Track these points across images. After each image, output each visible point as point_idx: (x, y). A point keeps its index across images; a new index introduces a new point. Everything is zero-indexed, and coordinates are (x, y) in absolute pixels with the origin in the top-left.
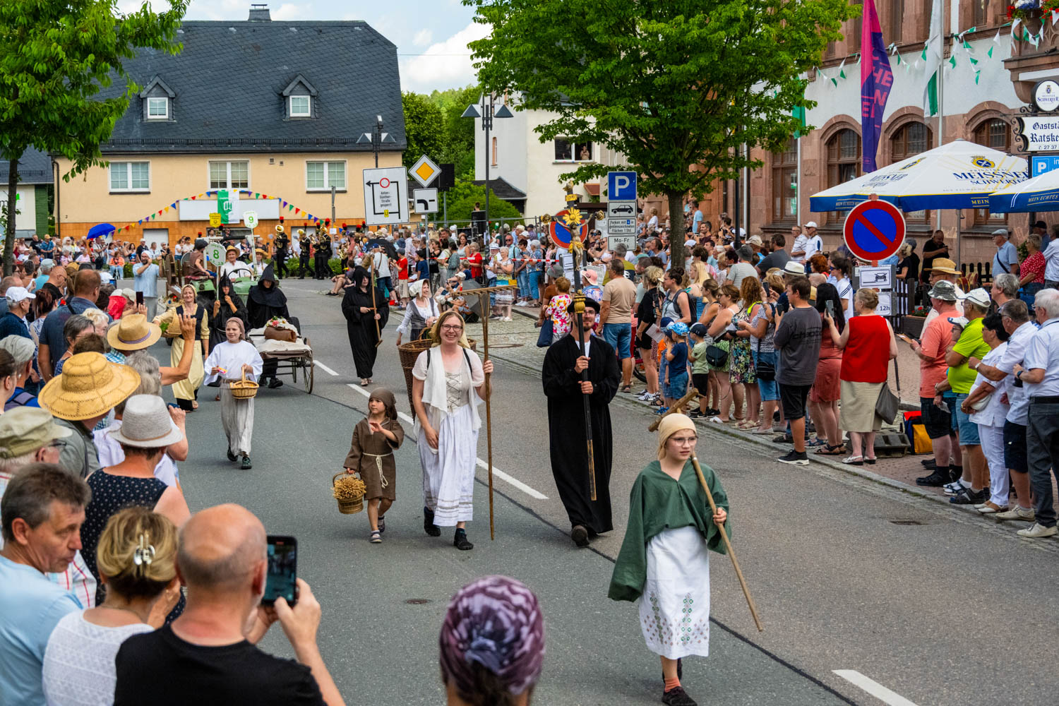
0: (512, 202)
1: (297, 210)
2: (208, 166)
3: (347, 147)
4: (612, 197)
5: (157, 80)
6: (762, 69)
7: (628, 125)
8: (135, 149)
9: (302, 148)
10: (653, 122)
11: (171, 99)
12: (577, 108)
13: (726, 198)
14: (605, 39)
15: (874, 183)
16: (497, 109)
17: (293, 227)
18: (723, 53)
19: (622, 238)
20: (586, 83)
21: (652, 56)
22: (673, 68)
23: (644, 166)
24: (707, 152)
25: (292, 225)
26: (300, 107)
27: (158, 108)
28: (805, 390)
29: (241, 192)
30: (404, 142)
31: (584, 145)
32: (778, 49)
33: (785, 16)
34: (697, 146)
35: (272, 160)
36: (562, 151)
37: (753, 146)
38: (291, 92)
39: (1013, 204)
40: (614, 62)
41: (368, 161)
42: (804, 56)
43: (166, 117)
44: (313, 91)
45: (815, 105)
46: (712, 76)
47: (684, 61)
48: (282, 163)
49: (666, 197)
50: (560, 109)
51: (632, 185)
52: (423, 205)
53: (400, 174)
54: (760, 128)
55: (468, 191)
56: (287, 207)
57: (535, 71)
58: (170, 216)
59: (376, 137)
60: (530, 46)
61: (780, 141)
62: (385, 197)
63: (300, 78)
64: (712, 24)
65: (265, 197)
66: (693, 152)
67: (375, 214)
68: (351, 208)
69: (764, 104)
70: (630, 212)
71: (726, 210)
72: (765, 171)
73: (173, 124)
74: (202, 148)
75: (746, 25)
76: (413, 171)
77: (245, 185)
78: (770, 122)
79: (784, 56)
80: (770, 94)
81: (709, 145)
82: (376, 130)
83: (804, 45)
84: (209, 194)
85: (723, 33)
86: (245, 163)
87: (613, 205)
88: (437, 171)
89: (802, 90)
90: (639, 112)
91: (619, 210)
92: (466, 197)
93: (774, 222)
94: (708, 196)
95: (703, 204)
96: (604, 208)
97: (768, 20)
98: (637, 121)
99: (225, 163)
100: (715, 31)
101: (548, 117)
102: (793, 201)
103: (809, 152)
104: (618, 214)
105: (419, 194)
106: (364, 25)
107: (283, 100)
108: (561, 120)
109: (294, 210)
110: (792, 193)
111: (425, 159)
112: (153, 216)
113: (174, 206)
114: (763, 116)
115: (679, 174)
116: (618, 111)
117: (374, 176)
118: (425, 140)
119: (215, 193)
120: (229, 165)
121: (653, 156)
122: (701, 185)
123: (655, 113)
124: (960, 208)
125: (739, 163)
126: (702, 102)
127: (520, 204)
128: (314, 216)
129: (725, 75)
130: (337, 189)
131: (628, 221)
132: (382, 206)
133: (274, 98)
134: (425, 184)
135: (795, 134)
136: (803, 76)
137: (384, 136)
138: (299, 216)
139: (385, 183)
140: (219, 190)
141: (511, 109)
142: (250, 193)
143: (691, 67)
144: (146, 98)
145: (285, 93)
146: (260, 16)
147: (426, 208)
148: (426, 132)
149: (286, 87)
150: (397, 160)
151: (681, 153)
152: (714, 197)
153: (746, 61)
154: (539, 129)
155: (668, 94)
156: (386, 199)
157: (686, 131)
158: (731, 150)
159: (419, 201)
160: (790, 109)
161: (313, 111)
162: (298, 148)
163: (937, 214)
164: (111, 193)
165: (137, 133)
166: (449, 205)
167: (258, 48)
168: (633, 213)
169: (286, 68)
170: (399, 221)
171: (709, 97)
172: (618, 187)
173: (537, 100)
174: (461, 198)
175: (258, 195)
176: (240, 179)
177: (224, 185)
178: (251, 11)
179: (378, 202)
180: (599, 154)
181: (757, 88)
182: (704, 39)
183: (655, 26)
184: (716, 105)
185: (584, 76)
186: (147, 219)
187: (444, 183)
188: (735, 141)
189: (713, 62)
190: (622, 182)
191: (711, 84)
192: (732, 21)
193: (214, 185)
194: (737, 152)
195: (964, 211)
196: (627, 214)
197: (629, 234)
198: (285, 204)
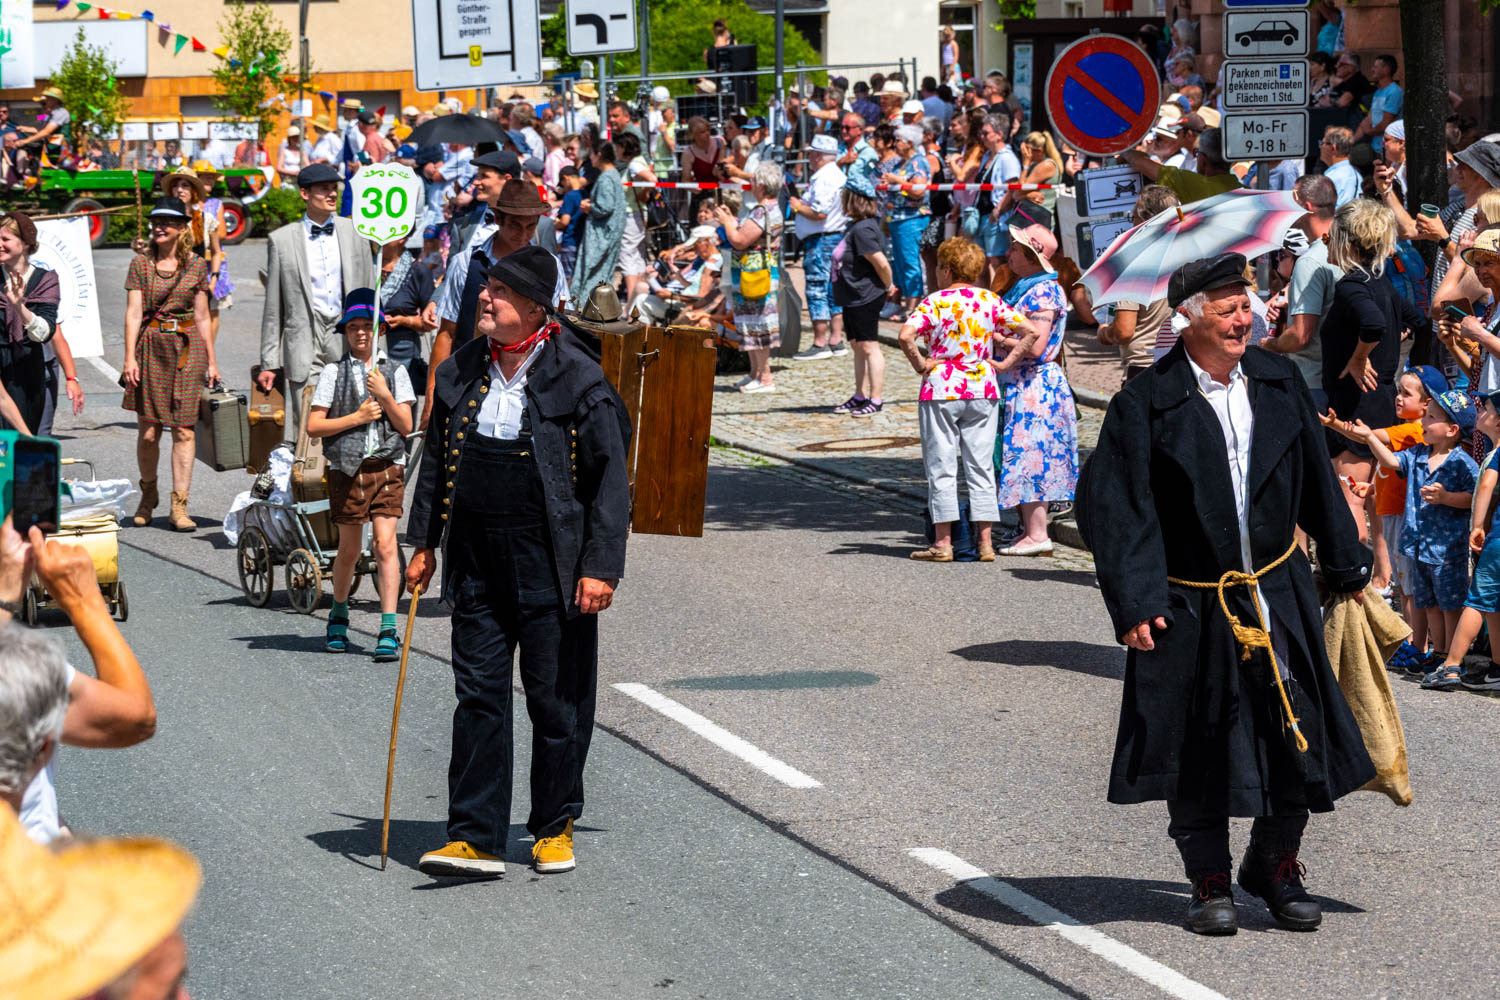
0: (801, 19)
1: (198, 49)
17: (184, 99)
19: (1267, 121)
25: (183, 91)
52: (591, 30)
56: (172, 41)
62: (473, 7)
65: (104, 16)
67: (442, 57)
70: (1289, 42)
87: (1241, 22)
91: (1257, 35)
104: (1254, 47)
109: (189, 46)
127: (809, 27)
131: (1285, 68)
132: (463, 33)
138: (205, 66)
147: (602, 38)
156: (474, 15)
159: (582, 19)
168: (1299, 46)
170: (512, 77)
175: (84, 8)
179: (452, 23)
196: (1278, 46)
197: (1286, 107)
198: (164, 35)
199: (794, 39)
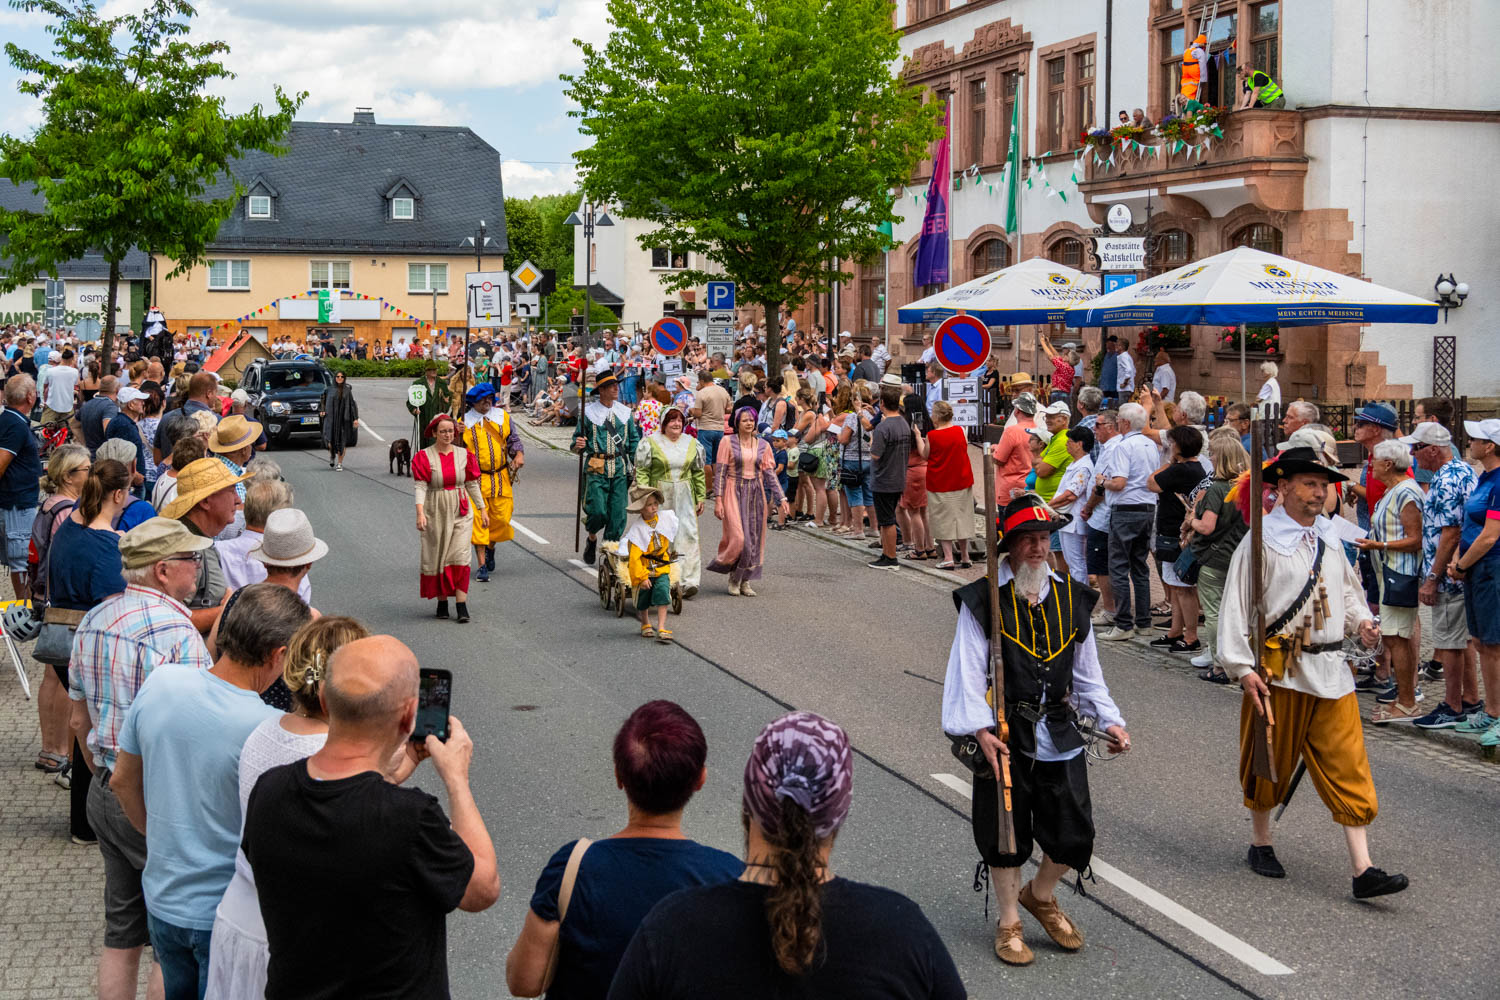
0: (610, 307)
1: (399, 311)
2: (310, 265)
3: (448, 250)
4: (711, 306)
5: (260, 179)
6: (854, 186)
7: (728, 238)
8: (235, 247)
9: (405, 250)
10: (750, 235)
11: (274, 199)
12: (678, 219)
13: (817, 308)
14: (703, 152)
15: (958, 297)
16: (598, 217)
17: (394, 328)
18: (818, 169)
19: (721, 346)
20: (687, 196)
21: (750, 171)
22: (771, 183)
23: (742, 278)
24: (803, 264)
25: (393, 325)
26: (403, 210)
27: (259, 208)
28: (896, 496)
29: (342, 293)
30: (506, 246)
31: (681, 254)
32: (870, 166)
33: (875, 137)
34: (793, 259)
35: (374, 261)
36: (659, 259)
37: (845, 259)
38: (395, 195)
39: (1089, 319)
40: (714, 176)
41: (470, 265)
42: (894, 175)
43: (268, 216)
44: (417, 194)
45: (903, 220)
46: (806, 192)
47: (780, 177)
48: (384, 264)
49: (763, 307)
50: (662, 220)
51: (730, 294)
52: (524, 309)
53: (502, 278)
54: (852, 242)
55: (566, 295)
56: (389, 308)
57: (638, 182)
58: (270, 315)
59: (479, 241)
60: (633, 158)
61: (870, 253)
62: (487, 300)
63: (403, 181)
64: (807, 143)
65: (366, 297)
66: (788, 264)
67: (477, 317)
68: (452, 311)
69: (853, 218)
70: (728, 322)
71: (817, 319)
72: (855, 284)
73: (275, 223)
74: (304, 248)
75: (839, 144)
76: (515, 276)
77: (346, 285)
78: (863, 236)
79: (875, 174)
80: (862, 210)
81: (803, 258)
82: (479, 235)
83: (894, 164)
84: (310, 293)
85: (817, 151)
86: (346, 264)
87: (712, 314)
88: (539, 276)
89: (890, 205)
90: (736, 225)
91: (718, 319)
92: (565, 301)
93: (863, 331)
94: (800, 306)
95: (795, 313)
96: (702, 315)
97: (860, 140)
98: (735, 234)
99: (326, 263)
100: (810, 149)
101: (651, 227)
102: (881, 312)
103: (897, 266)
104: (717, 322)
105: (521, 299)
106: (468, 132)
107: (387, 202)
108: (662, 231)
109: (395, 311)
110: (880, 304)
111: (527, 264)
112: (253, 314)
113: (274, 304)
114: (854, 231)
115: (775, 286)
116: (718, 223)
117: (476, 279)
118: (525, 243)
119: (316, 292)
120: (331, 265)
121: (750, 268)
122: (794, 296)
123: (753, 226)
124: (1038, 323)
125: (833, 276)
126: (798, 216)
127: (618, 310)
128: (415, 317)
129: (820, 191)
130: (440, 291)
131: (727, 330)
132: (484, 309)
133: (378, 200)
134: (528, 288)
135: (885, 250)
136: (891, 192)
137: (486, 240)
138: (400, 317)
139: (487, 287)
140: (320, 289)
141: (613, 217)
142: (351, 294)
143: (787, 182)
144: (247, 197)
145: (389, 195)
146: (364, 118)
147: (528, 312)
148: (526, 237)
149: (389, 190)
150: (499, 264)
151: (777, 266)
152: (807, 308)
153: (839, 179)
154: (641, 238)
155: (766, 208)
156: (488, 303)
157: (782, 245)
158: (823, 264)
159: (521, 306)
160: (879, 224)
161: (417, 213)
162: (400, 250)
163: (1015, 329)
164: (210, 291)
165: (238, 231)
166: (549, 309)
167: (362, 151)
168: (731, 322)
169: (389, 170)
170: (500, 324)
171: (803, 213)
172: (717, 297)
173: (637, 208)
174: (561, 302)
175: (359, 295)
176: (341, 280)
177: (325, 284)
178: (356, 114)
179: (480, 305)
180: (695, 262)
181: (849, 204)
182: (799, 157)
183: (753, 142)
184: (812, 219)
185: (685, 189)
186: (247, 317)
187: (545, 288)
188: (828, 254)
189: (807, 179)
190: (721, 292)
191: (806, 199)
192: (826, 140)
193: (315, 284)
194: (830, 266)
195: (1041, 326)
196: (725, 322)
197: (727, 342)
198: (387, 305)
199: (611, 313)
